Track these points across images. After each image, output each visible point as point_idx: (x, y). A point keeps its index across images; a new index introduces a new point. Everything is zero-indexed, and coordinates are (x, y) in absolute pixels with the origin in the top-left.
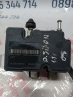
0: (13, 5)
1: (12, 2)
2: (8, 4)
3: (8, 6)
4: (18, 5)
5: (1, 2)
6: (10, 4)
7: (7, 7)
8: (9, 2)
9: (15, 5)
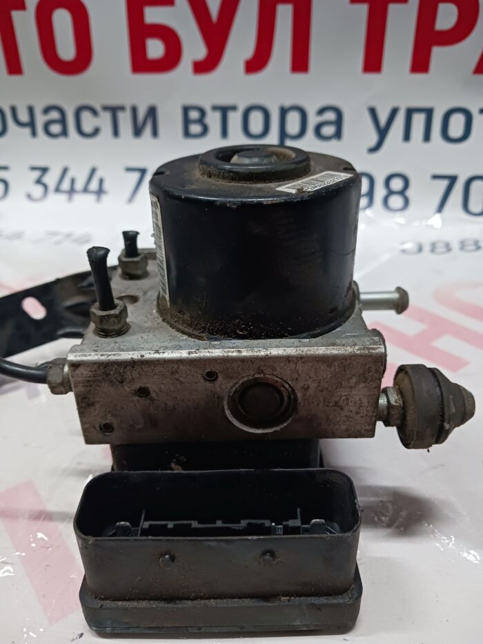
0: (66, 185)
1: (65, 171)
2: (39, 181)
3: (38, 191)
4: (94, 185)
5: (5, 168)
6: (51, 179)
7: (29, 197)
8: (44, 170)
9: (79, 185)
